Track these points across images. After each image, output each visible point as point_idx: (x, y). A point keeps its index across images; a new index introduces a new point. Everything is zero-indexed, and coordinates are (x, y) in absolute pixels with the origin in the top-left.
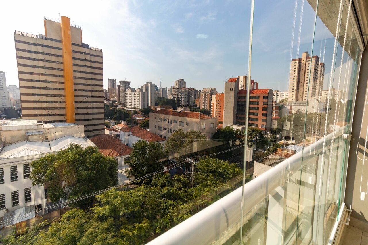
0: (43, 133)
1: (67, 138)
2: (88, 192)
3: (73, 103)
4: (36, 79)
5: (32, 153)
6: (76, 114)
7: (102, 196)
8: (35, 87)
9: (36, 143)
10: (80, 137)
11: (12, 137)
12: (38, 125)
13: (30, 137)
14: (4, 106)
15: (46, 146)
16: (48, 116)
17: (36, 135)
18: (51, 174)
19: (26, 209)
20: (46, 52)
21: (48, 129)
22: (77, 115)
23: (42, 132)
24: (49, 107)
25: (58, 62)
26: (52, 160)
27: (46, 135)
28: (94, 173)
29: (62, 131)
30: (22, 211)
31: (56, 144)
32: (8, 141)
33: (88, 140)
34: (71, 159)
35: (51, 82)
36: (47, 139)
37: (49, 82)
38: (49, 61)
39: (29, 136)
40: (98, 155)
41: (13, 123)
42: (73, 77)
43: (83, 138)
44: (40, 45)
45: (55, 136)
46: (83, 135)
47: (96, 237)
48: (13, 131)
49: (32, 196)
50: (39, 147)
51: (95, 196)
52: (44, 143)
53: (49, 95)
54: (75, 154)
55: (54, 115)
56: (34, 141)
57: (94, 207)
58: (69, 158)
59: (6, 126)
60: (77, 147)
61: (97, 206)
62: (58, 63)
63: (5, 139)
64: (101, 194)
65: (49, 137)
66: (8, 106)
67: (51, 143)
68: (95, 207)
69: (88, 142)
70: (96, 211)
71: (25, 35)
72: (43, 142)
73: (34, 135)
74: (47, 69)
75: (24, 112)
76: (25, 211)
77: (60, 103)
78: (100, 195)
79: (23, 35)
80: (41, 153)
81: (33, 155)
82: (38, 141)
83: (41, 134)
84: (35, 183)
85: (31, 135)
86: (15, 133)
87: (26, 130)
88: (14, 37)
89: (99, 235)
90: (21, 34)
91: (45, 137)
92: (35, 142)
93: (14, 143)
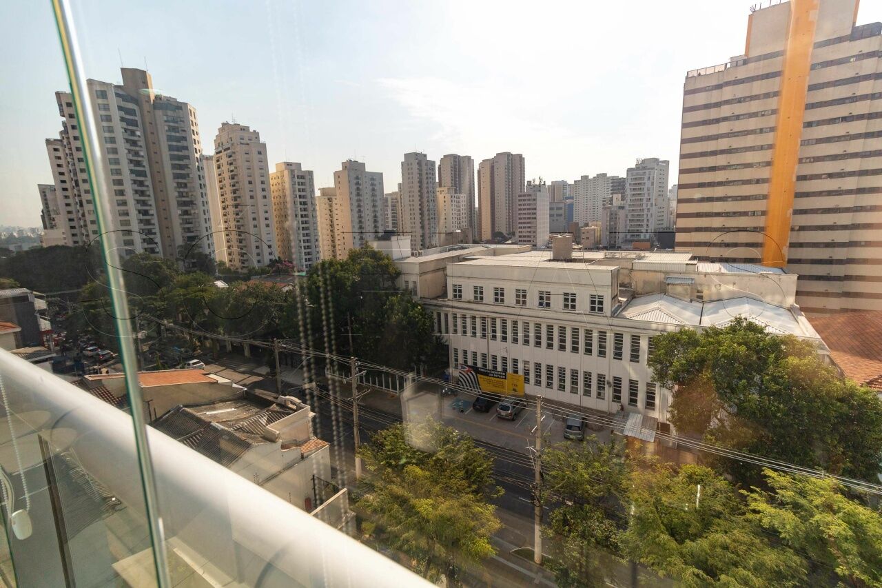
0: (693, 282)
1: (744, 303)
2: (753, 449)
3: (788, 216)
4: (708, 166)
5: (665, 319)
6: (790, 243)
7: (783, 480)
8: (705, 183)
9: (678, 301)
10: (781, 307)
11: (645, 283)
12: (687, 264)
13: (670, 286)
14: (660, 226)
15: (695, 312)
16: (720, 246)
17: (680, 284)
18: (679, 372)
19: (644, 418)
20: (739, 95)
21: (705, 275)
22: (794, 247)
23: (692, 279)
24: (727, 225)
25: (763, 113)
26: (689, 343)
27: (699, 289)
28: (779, 410)
29: (734, 284)
30: (638, 420)
31: (716, 312)
32: (639, 290)
33: (802, 319)
34: (724, 352)
35: (738, 167)
36: (701, 297)
37: (734, 167)
38: (742, 117)
39: (668, 284)
40: (805, 365)
41: (651, 258)
42: (799, 142)
43: (790, 309)
44: (728, 84)
45: (719, 293)
46: (791, 300)
47: (735, 564)
48: (647, 271)
49: (657, 401)
50: (681, 310)
51: (764, 466)
52: (694, 303)
53: (731, 199)
54: (738, 344)
55: (735, 245)
56: (676, 298)
57: (752, 491)
58: (721, 348)
59: (640, 261)
60: (752, 328)
61: (761, 495)
62: (763, 115)
63: (636, 285)
64: (785, 472)
65: (706, 293)
66: (664, 226)
67: (708, 306)
68: (755, 496)
69: (800, 322)
70: (753, 505)
71: (703, 73)
72: (691, 301)
73: (677, 284)
74: (735, 136)
75: (680, 237)
76: (641, 422)
77: (754, 215)
78: (781, 473)
79: (699, 75)
80: (679, 323)
81: (665, 324)
82: (682, 298)
83: (689, 285)
84: (656, 378)
85: (673, 284)
86: (650, 277)
87: (666, 273)
88: (683, 85)
89: (745, 568)
90: (696, 75)
91: (698, 292)
92: (678, 299)
93: (647, 293)
